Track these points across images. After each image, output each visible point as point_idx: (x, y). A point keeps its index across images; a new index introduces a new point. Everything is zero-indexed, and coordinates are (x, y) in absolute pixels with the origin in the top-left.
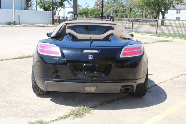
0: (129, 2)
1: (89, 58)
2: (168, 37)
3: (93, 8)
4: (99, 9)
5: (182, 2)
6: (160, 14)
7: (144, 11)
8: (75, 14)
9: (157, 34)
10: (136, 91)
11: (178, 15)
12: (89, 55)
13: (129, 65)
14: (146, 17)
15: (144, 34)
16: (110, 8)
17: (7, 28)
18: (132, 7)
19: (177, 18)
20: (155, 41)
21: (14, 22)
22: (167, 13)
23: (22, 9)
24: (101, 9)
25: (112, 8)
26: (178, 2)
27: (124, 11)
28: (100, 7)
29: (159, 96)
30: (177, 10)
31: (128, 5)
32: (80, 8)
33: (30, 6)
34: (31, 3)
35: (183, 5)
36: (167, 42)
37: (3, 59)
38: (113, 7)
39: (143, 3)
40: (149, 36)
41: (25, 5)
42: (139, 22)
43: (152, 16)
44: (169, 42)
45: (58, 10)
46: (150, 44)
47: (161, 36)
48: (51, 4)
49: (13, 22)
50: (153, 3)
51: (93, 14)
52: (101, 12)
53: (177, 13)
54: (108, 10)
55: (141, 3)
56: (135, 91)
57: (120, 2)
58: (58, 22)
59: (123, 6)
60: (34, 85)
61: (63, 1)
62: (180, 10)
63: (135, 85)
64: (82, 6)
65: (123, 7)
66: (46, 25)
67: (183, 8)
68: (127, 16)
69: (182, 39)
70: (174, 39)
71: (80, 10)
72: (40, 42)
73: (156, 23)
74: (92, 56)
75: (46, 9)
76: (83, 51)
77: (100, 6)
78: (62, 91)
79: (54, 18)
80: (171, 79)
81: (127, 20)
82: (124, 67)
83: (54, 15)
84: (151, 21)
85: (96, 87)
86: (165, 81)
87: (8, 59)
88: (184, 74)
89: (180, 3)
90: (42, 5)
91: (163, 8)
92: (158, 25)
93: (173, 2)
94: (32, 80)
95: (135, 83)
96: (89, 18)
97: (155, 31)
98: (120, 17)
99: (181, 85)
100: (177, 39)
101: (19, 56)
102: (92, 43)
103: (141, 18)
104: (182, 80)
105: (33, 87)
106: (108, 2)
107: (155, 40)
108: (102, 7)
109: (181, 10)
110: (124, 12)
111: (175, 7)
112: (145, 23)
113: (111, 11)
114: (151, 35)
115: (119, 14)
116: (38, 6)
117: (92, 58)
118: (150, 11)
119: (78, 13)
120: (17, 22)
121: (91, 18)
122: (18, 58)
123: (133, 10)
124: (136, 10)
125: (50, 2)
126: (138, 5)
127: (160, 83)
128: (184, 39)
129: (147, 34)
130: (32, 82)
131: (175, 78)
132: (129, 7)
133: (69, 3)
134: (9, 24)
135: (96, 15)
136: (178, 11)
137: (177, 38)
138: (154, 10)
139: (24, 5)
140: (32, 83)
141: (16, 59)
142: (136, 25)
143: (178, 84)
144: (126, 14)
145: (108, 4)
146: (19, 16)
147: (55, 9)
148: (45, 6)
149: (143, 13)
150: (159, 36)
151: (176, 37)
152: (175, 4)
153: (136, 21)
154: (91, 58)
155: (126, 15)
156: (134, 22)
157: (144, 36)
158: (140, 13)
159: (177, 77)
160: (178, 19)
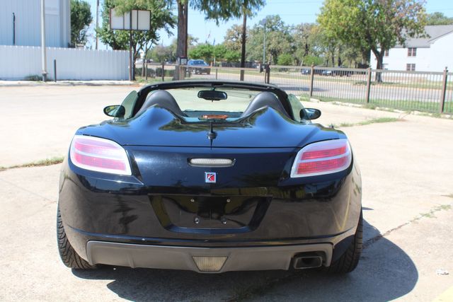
0: (303, 30)
1: (207, 181)
2: (395, 110)
3: (224, 43)
4: (236, 45)
5: (421, 32)
6: (373, 56)
7: (337, 50)
8: (181, 58)
9: (369, 103)
10: (331, 264)
11: (411, 60)
12: (206, 173)
13: (312, 195)
14: (340, 63)
15: (338, 102)
16: (262, 42)
17: (27, 88)
18: (309, 41)
19: (408, 65)
20: (364, 121)
21: (45, 75)
22: (387, 55)
23: (62, 46)
24: (241, 45)
25: (265, 43)
26: (413, 30)
27: (293, 50)
28: (238, 42)
29: (390, 270)
30: (410, 49)
31: (301, 37)
32: (195, 44)
33: (83, 39)
34: (85, 32)
35: (422, 39)
36: (392, 123)
37: (5, 167)
38: (267, 43)
39: (335, 33)
40: (350, 108)
41: (70, 36)
42: (326, 75)
43: (353, 62)
44: (397, 123)
45: (144, 48)
46: (354, 127)
47: (378, 108)
48: (129, 35)
49: (40, 75)
50: (357, 34)
51: (223, 57)
52: (241, 52)
53: (409, 54)
54: (256, 48)
55: (331, 32)
56: (328, 264)
57: (282, 31)
58: (144, 75)
59: (290, 40)
60: (64, 245)
61: (156, 29)
62: (415, 49)
63: (329, 249)
64: (198, 39)
65: (290, 42)
66: (117, 82)
67: (422, 45)
68: (298, 63)
69: (427, 115)
70: (409, 116)
71: (194, 48)
72: (78, 133)
73: (365, 78)
74: (215, 174)
75: (116, 46)
76: (189, 160)
77: (239, 40)
78: (134, 265)
79: (134, 66)
80: (415, 221)
81: (297, 70)
82: (300, 200)
83: (135, 59)
84: (352, 73)
85: (224, 259)
86: (400, 227)
87: (17, 167)
88: (444, 207)
89: (418, 33)
90: (109, 37)
91: (378, 45)
92: (370, 83)
93: (401, 30)
94: (58, 234)
95: (330, 245)
96: (213, 65)
97: (364, 96)
98: (282, 65)
99: (441, 236)
100: (415, 116)
101: (44, 158)
102: (215, 138)
103: (330, 66)
104: (442, 223)
105: (60, 252)
106: (256, 30)
107: (366, 118)
108: (244, 41)
109: (417, 49)
110: (292, 52)
111: (406, 42)
112: (338, 77)
113: (264, 50)
114: (355, 105)
115: (281, 57)
116: (99, 39)
117: (215, 181)
118: (350, 50)
119: (188, 54)
120: (51, 75)
121: (218, 66)
122: (42, 164)
123: (311, 49)
124: (318, 49)
125: (126, 30)
126: (323, 38)
127: (389, 231)
128: (432, 116)
129: (347, 104)
130: (59, 239)
131: (424, 218)
132: (303, 42)
133: (168, 32)
134: (33, 80)
135: (230, 59)
136: (412, 51)
137: (416, 112)
138: (360, 49)
139: (67, 37)
140: (59, 242)
141: (35, 165)
142: (319, 82)
143: (434, 236)
144: (297, 56)
145: (256, 36)
146: (55, 61)
147: (138, 46)
148: (114, 39)
149: (333, 54)
150: (373, 108)
151: (413, 110)
152: (405, 35)
153: (319, 72)
154: (213, 182)
155: (296, 59)
156: (315, 76)
157: (339, 107)
158: (327, 56)
159: (427, 215)
160: (411, 68)
